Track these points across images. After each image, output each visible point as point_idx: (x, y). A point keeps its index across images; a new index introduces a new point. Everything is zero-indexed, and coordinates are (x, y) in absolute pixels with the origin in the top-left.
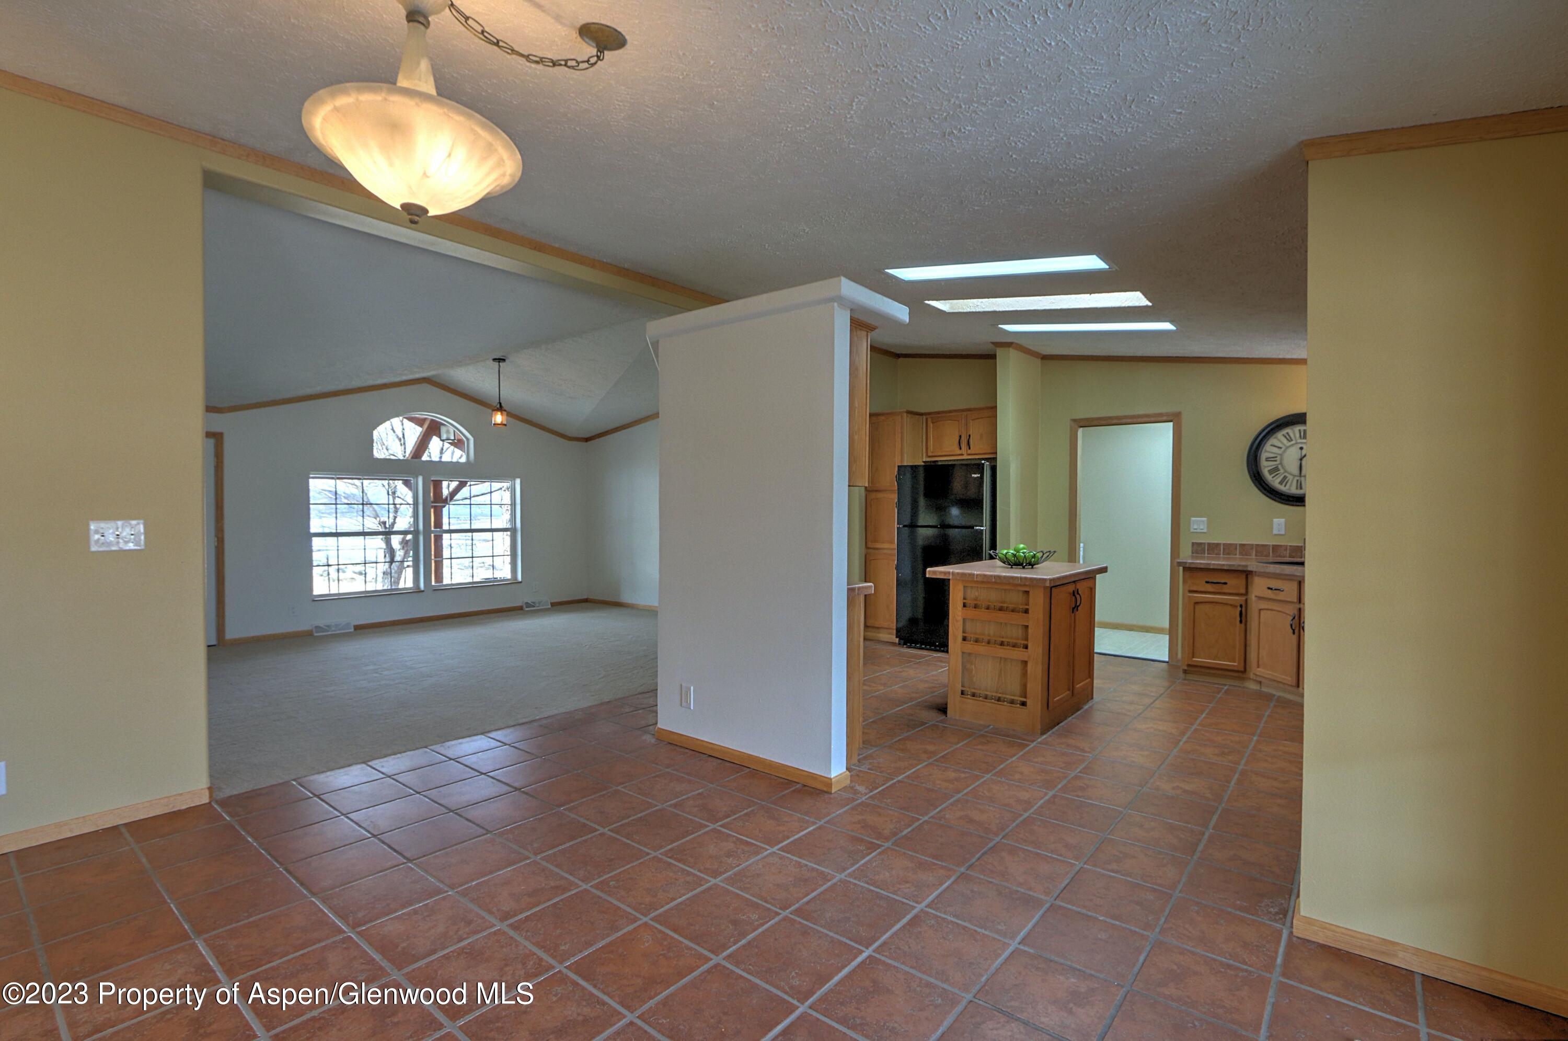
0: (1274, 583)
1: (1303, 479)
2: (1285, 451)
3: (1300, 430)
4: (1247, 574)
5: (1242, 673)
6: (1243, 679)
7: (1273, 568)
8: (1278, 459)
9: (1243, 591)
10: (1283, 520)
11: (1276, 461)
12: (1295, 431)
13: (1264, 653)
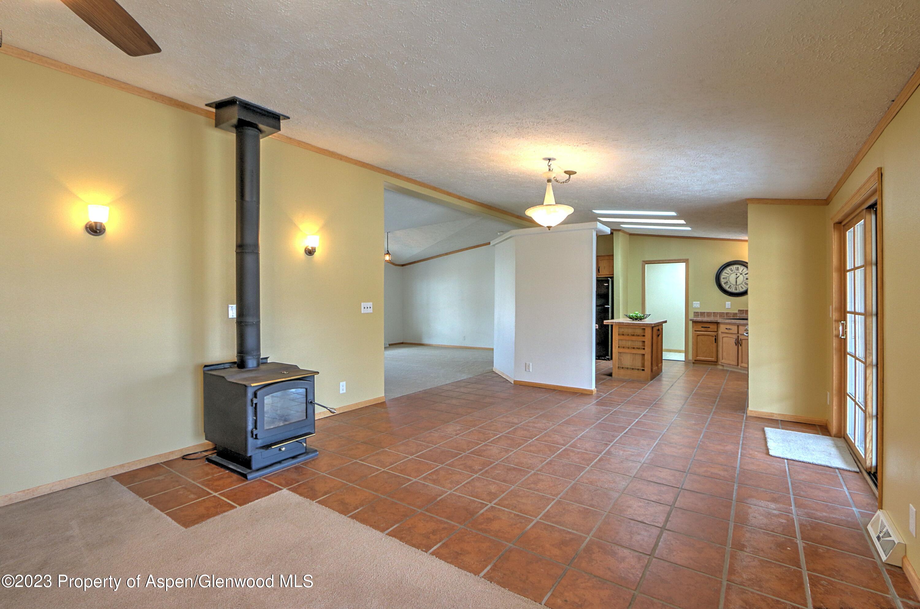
0: (728, 327)
1: (737, 286)
2: (730, 275)
3: (736, 267)
4: (717, 323)
5: (716, 363)
6: (716, 365)
7: (727, 321)
8: (728, 278)
9: (716, 330)
10: (730, 302)
12: (734, 267)
13: (725, 354)
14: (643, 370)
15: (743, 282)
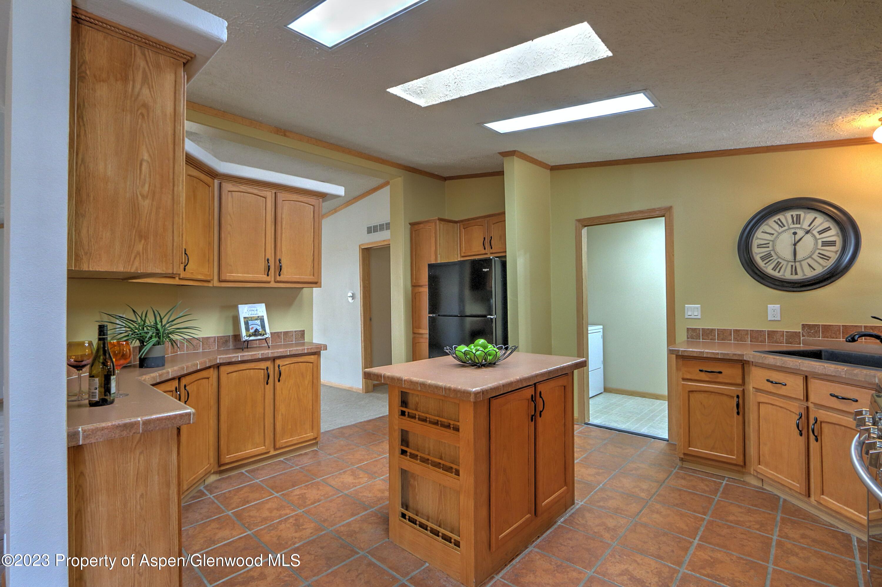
0: (776, 376)
1: (797, 264)
2: (777, 237)
3: (792, 216)
4: (743, 364)
5: (741, 467)
6: (743, 473)
7: (772, 359)
8: (770, 245)
9: (740, 381)
10: (779, 305)
11: (768, 247)
12: (787, 217)
13: (765, 449)
14: (457, 544)
15: (813, 253)
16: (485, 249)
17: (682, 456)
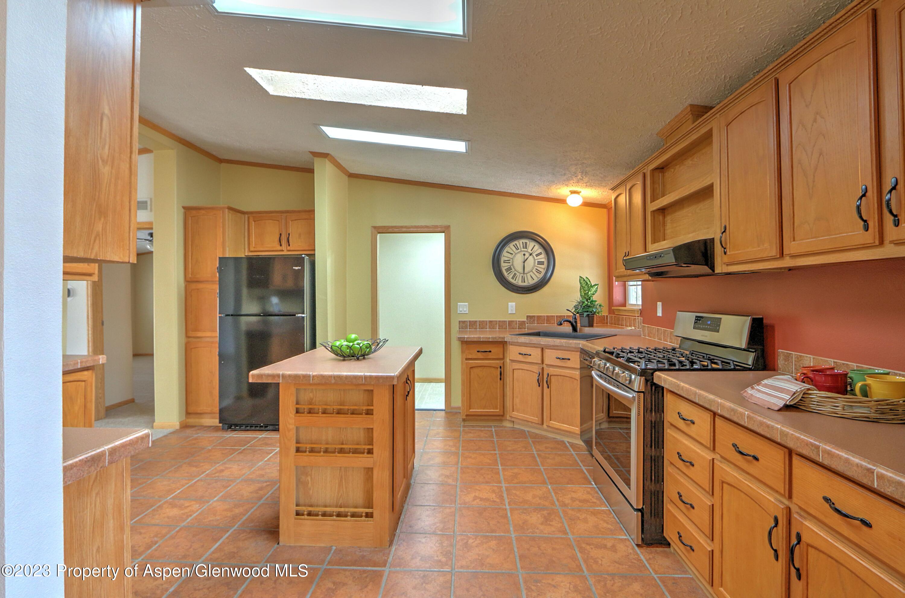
0: (524, 350)
1: (525, 275)
2: (514, 256)
3: (523, 242)
4: (503, 344)
5: (500, 417)
6: (501, 420)
7: (523, 339)
8: (511, 261)
9: (501, 357)
10: (515, 303)
11: (510, 263)
12: (520, 243)
13: (517, 401)
14: (369, 515)
15: (533, 268)
16: (281, 245)
17: (465, 417)
